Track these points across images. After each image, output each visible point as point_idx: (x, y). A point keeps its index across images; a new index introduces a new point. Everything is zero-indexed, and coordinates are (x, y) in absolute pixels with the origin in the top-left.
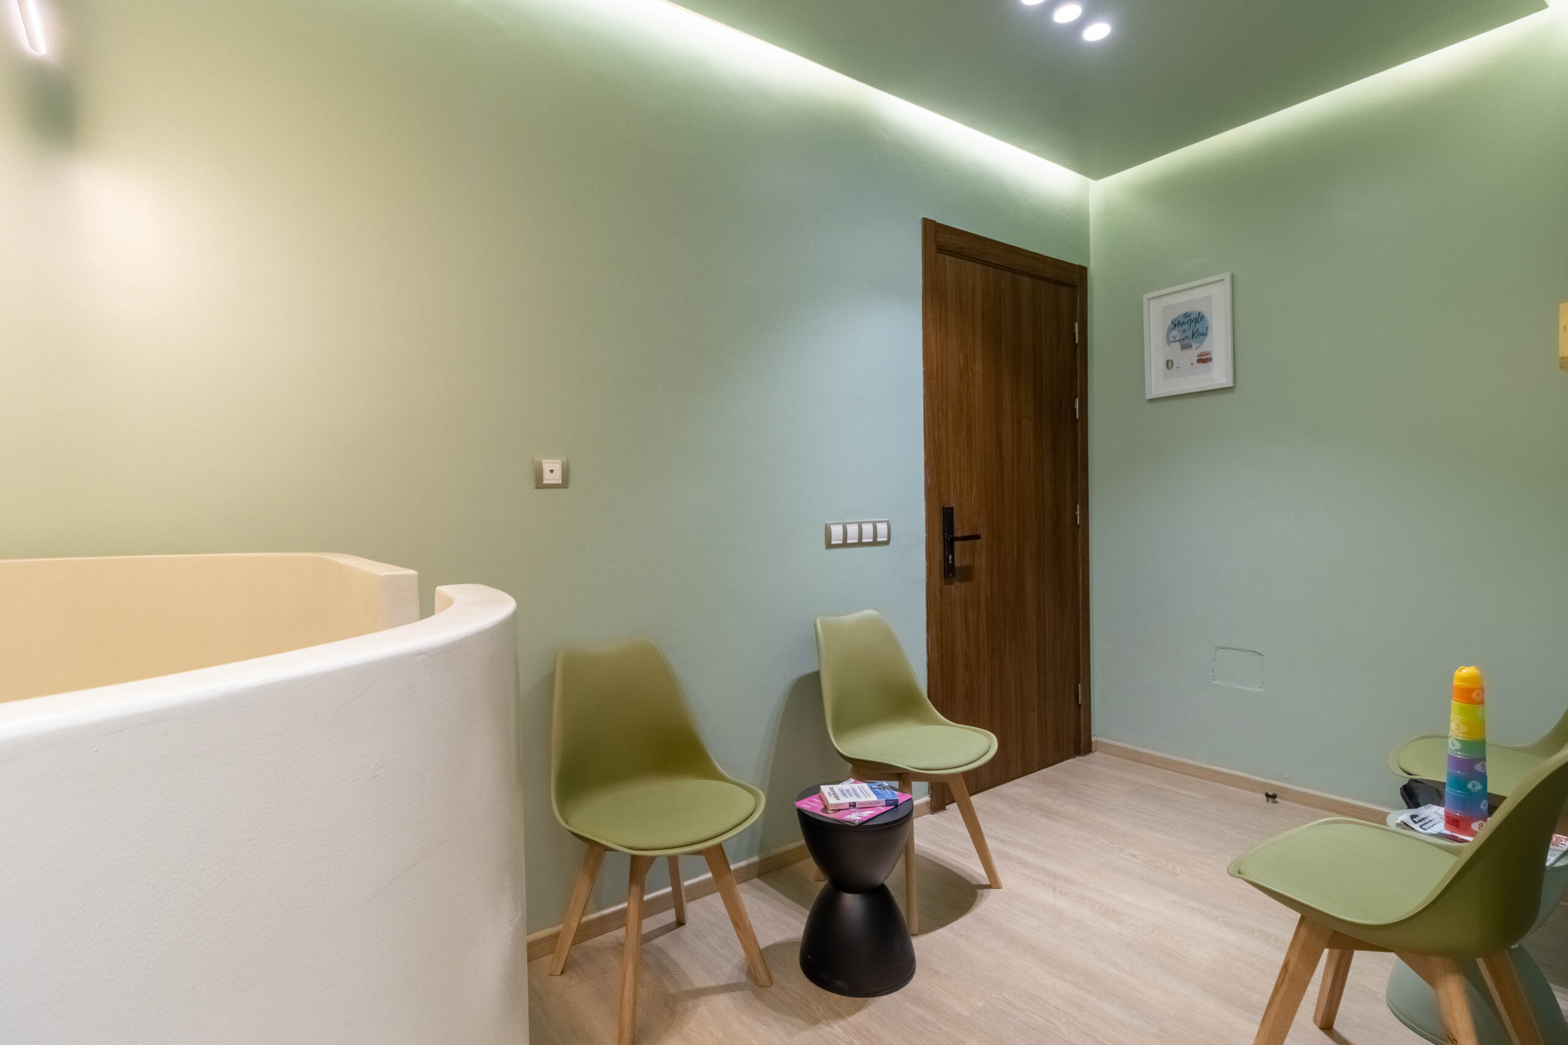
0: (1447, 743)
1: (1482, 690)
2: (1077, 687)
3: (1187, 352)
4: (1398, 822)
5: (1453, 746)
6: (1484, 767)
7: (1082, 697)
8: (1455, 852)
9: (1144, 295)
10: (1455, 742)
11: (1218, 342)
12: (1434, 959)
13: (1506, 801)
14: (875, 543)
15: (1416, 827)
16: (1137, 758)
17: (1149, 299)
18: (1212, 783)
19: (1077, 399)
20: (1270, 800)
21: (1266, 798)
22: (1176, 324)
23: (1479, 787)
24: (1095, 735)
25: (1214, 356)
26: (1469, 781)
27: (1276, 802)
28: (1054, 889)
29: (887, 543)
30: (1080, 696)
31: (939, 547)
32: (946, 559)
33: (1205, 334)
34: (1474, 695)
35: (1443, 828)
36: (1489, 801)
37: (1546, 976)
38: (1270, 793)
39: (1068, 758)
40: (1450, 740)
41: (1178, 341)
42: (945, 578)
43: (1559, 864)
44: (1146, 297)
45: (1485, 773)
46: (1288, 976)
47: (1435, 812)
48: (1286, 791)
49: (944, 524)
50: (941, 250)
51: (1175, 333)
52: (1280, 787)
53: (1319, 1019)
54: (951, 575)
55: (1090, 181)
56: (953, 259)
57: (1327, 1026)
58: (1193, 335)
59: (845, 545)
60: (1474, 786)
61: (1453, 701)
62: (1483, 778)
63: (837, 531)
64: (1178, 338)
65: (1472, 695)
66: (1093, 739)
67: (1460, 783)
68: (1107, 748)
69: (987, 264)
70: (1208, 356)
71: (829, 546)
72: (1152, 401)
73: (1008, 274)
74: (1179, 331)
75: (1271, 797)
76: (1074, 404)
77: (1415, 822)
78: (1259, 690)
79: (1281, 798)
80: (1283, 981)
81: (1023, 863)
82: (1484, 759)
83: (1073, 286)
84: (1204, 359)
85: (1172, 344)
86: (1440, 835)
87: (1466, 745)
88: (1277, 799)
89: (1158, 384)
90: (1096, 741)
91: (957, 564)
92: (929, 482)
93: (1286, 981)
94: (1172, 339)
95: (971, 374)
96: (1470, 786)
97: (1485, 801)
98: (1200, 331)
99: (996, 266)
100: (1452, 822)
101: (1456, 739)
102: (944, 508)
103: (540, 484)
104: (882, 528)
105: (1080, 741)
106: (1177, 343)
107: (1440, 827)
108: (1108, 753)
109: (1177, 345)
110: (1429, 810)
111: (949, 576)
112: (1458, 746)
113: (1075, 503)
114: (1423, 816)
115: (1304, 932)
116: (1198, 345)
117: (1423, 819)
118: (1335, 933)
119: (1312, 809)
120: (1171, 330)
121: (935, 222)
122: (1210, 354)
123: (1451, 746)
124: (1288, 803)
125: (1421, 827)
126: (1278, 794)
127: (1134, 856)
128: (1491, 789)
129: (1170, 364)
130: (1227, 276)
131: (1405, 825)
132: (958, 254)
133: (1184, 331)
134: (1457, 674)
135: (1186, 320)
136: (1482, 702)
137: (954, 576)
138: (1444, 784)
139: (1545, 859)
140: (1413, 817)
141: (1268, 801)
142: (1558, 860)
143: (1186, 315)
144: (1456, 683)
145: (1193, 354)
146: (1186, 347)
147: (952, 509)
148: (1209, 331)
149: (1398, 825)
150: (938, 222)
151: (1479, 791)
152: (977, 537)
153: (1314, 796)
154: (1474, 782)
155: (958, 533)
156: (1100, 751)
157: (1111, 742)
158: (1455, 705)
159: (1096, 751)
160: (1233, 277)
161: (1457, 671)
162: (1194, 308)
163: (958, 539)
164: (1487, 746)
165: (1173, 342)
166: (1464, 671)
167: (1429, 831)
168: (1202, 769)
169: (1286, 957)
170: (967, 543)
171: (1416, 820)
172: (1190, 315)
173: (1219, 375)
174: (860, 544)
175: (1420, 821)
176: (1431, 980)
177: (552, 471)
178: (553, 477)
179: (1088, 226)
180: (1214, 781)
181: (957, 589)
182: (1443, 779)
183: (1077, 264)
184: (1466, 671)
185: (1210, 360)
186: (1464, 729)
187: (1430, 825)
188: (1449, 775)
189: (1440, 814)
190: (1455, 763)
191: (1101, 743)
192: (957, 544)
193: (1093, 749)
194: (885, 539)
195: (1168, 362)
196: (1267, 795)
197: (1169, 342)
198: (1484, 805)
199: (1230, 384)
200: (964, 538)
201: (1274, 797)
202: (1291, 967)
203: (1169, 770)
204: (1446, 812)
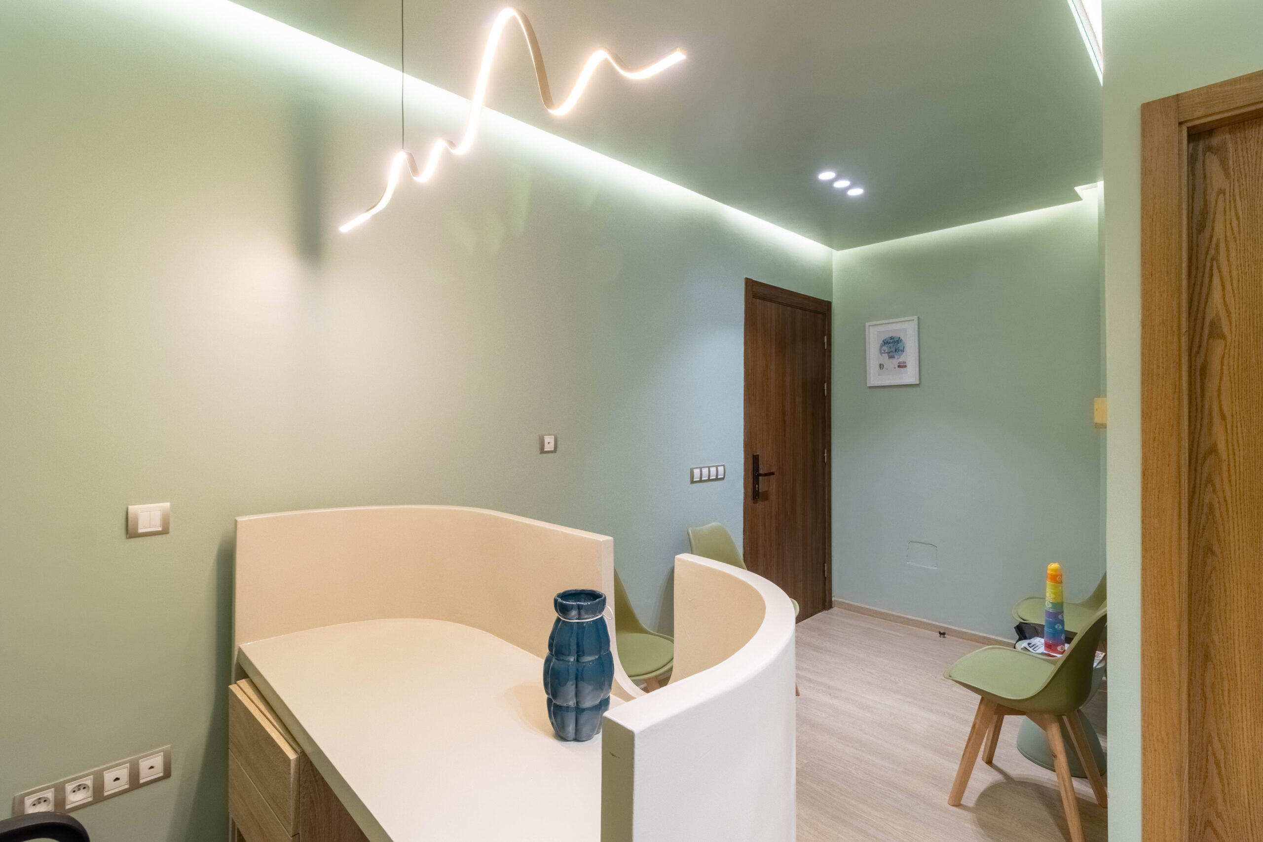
0: (1045, 603)
1: (1061, 575)
2: (824, 566)
3: (892, 360)
4: (1022, 647)
5: (1048, 606)
6: (1063, 616)
7: (827, 572)
8: (1053, 663)
9: (866, 323)
10: (1049, 604)
11: (910, 355)
12: (1046, 716)
13: (1077, 635)
14: (717, 479)
15: (1031, 649)
16: (861, 611)
17: (869, 326)
18: (907, 626)
19: (826, 384)
20: (942, 636)
21: (939, 635)
22: (885, 343)
23: (1061, 627)
24: (834, 596)
25: (908, 364)
26: (1056, 625)
27: (944, 637)
28: (830, 695)
29: (723, 479)
30: (826, 572)
31: (751, 480)
32: (754, 488)
33: (903, 351)
34: (1058, 578)
35: (1043, 650)
36: (1065, 635)
37: (1095, 730)
38: (942, 632)
39: (819, 611)
40: (1046, 602)
41: (887, 353)
42: (754, 499)
43: (1098, 667)
44: (867, 324)
45: (1063, 620)
46: (975, 731)
47: (1039, 641)
48: (950, 630)
49: (753, 468)
50: (755, 296)
51: (885, 348)
52: (947, 628)
53: (985, 757)
54: (757, 497)
55: (834, 251)
56: (761, 301)
57: (989, 762)
58: (896, 350)
59: (701, 481)
60: (1058, 627)
61: (1047, 582)
62: (1062, 622)
63: (697, 472)
64: (886, 351)
65: (1057, 579)
66: (833, 599)
67: (1052, 625)
68: (842, 605)
69: (779, 303)
70: (905, 364)
71: (693, 482)
72: (870, 387)
73: (789, 308)
74: (887, 347)
75: (942, 634)
76: (824, 387)
77: (1030, 647)
78: (934, 568)
79: (948, 635)
80: (973, 734)
81: (809, 680)
82: (1063, 612)
83: (824, 314)
84: (902, 366)
85: (883, 354)
86: (1043, 654)
87: (1054, 605)
88: (946, 636)
89: (875, 378)
90: (835, 601)
91: (760, 491)
92: (746, 440)
93: (975, 734)
94: (883, 351)
95: (769, 371)
96: (1056, 627)
97: (1063, 635)
98: (900, 348)
99: (783, 304)
100: (1048, 646)
101: (1050, 602)
102: (753, 455)
103: (542, 451)
104: (721, 469)
105: (826, 601)
106: (886, 354)
107: (1042, 649)
108: (842, 608)
109: (886, 356)
110: (1036, 640)
111: (756, 498)
112: (1050, 605)
113: (824, 448)
114: (1033, 644)
115: (983, 707)
116: (898, 357)
117: (1034, 645)
118: (999, 705)
119: (965, 641)
120: (882, 346)
121: (752, 279)
122: (905, 363)
123: (1046, 605)
124: (952, 637)
125: (1033, 649)
126: (946, 632)
127: (871, 673)
128: (1067, 628)
129: (882, 366)
130: (915, 318)
131: (1025, 649)
132: (764, 298)
133: (890, 348)
134: (1049, 567)
135: (891, 341)
136: (1061, 582)
137: (759, 498)
138: (1043, 626)
139: (1093, 664)
140: (1029, 644)
141: (940, 637)
142: (1098, 664)
143: (892, 338)
144: (1049, 572)
145: (895, 362)
146: (891, 357)
147: (758, 455)
148: (905, 349)
149: (1022, 649)
150: (753, 279)
151: (1061, 629)
152: (773, 474)
153: (966, 633)
154: (1059, 625)
155: (761, 472)
156: (837, 607)
157: (844, 601)
158: (1049, 584)
159: (834, 607)
160: (919, 319)
161: (1049, 566)
162: (896, 335)
163: (761, 475)
164: (1064, 604)
165: (883, 353)
166: (1052, 566)
167: (1037, 652)
168: (901, 617)
169: (974, 721)
170: (766, 477)
171: (1030, 646)
172: (894, 338)
173: (910, 376)
174: (709, 480)
175: (1032, 646)
176: (1044, 727)
177: (549, 443)
178: (549, 445)
179: (832, 276)
180: (908, 625)
181: (760, 505)
182: (1043, 623)
183: (826, 300)
184: (1054, 566)
185: (905, 366)
186: (1053, 596)
187: (1037, 648)
188: (1046, 621)
189: (1041, 643)
190: (1049, 614)
191: (838, 602)
192: (761, 478)
193: (833, 606)
194: (722, 477)
195: (880, 365)
196: (940, 633)
197: (881, 353)
198: (1063, 637)
199: (918, 383)
200: (766, 475)
201: (944, 634)
202: (977, 726)
203: (881, 618)
204: (1045, 641)
